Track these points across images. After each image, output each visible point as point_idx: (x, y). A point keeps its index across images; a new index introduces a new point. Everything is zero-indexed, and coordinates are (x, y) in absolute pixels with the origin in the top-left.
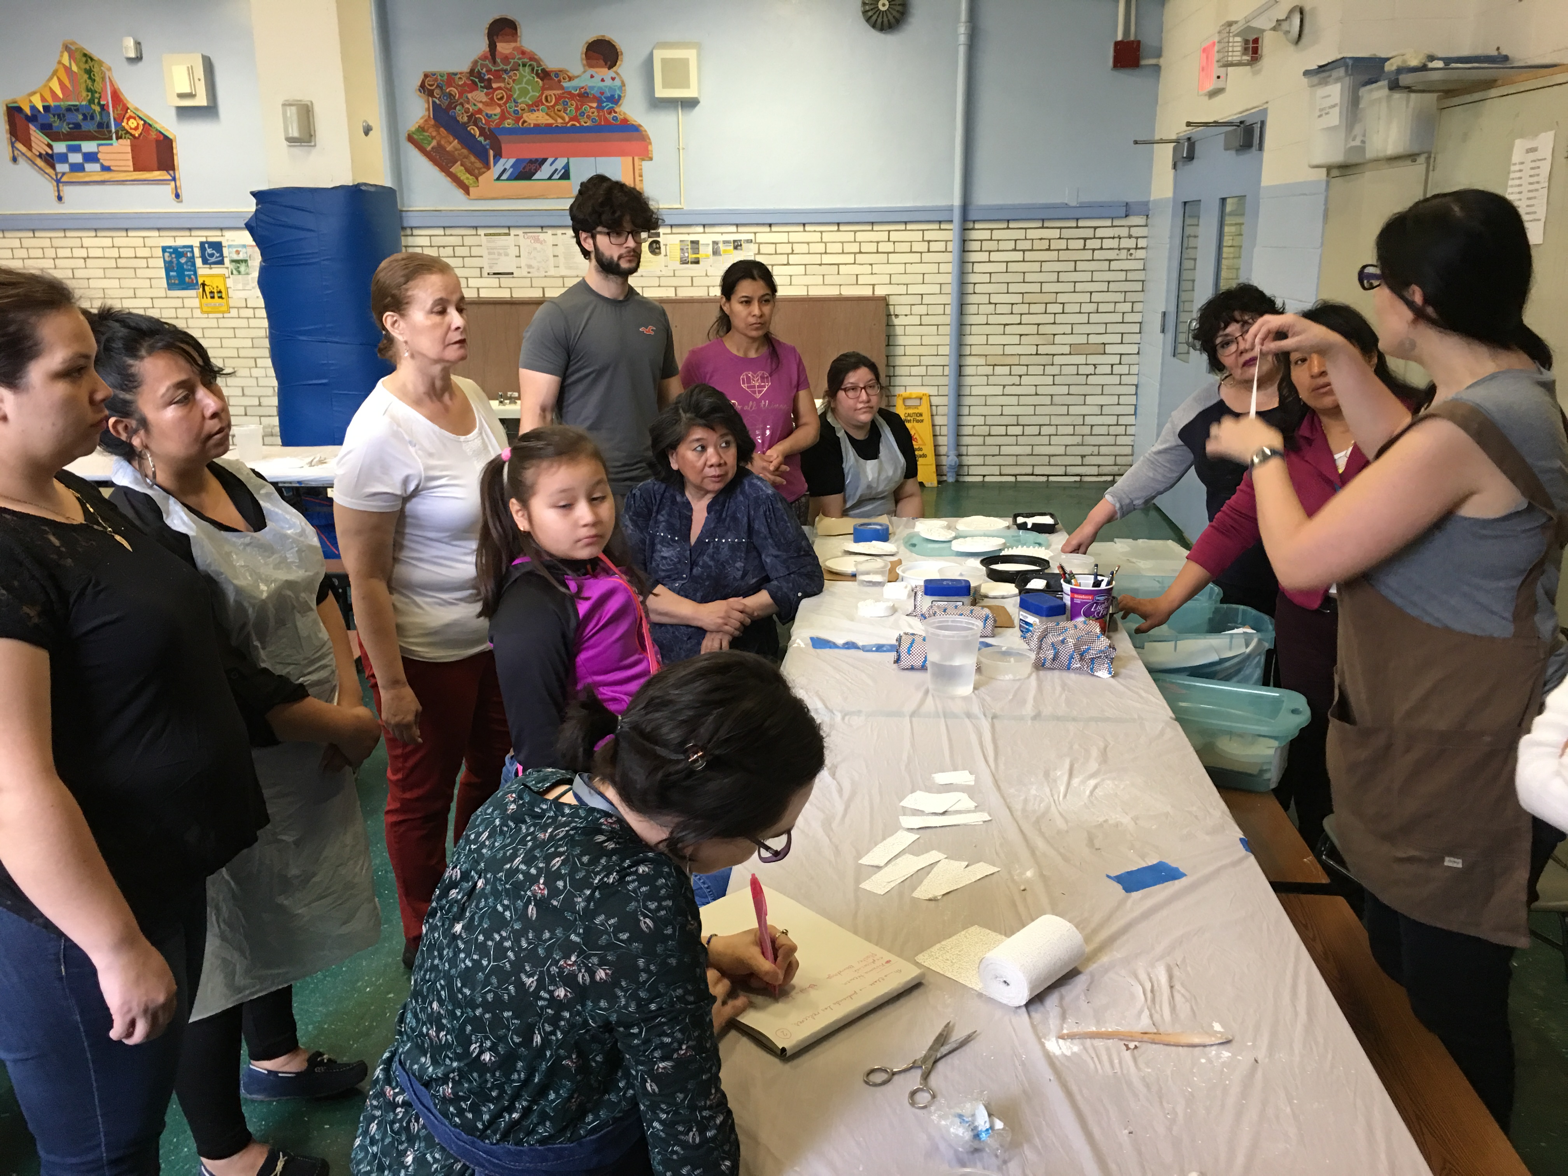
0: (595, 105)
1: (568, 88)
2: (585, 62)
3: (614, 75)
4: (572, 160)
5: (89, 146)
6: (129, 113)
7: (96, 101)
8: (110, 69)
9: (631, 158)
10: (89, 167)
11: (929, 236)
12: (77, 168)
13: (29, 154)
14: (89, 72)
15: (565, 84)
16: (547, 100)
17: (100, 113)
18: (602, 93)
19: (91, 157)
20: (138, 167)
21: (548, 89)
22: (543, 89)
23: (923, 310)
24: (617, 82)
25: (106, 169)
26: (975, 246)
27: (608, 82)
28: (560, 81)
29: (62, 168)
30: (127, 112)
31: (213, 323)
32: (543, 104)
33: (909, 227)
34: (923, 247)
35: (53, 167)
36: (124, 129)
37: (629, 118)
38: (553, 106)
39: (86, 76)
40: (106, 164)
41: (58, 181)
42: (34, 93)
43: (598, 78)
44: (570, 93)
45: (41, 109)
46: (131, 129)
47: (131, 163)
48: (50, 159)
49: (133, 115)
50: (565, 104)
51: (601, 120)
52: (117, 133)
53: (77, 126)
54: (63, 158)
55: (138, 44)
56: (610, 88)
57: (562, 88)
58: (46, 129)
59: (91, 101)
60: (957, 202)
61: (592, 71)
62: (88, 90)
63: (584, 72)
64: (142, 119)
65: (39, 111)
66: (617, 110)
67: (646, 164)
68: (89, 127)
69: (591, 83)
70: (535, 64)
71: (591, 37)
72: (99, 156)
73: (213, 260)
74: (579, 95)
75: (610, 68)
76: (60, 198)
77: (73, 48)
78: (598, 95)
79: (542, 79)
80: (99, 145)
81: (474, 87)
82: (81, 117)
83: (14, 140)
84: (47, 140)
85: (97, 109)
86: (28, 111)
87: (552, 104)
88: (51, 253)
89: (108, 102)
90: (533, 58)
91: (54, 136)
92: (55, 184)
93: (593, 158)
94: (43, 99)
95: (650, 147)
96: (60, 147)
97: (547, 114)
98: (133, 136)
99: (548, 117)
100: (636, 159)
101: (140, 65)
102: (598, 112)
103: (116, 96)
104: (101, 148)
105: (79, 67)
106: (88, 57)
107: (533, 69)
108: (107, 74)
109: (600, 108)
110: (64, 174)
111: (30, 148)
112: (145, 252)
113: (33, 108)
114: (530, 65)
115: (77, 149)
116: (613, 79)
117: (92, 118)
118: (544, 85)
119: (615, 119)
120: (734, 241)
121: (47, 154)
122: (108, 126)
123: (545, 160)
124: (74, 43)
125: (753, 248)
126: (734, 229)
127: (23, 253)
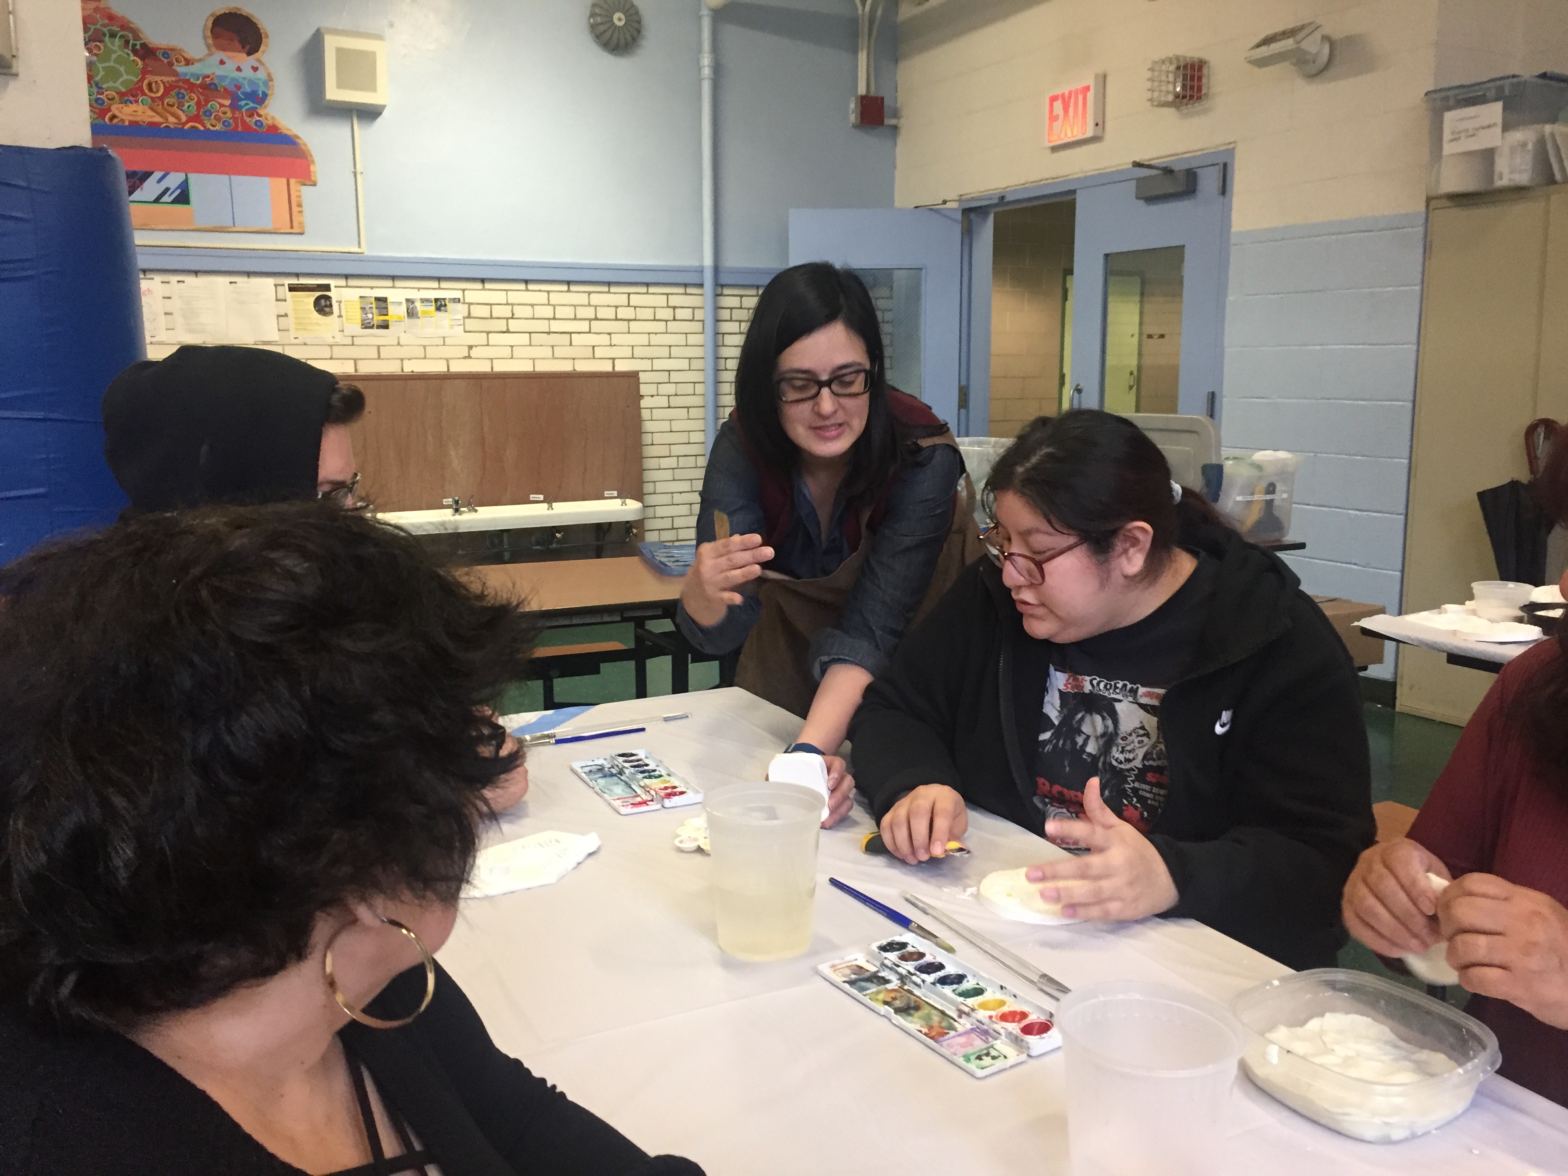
0: (227, 102)
1: (186, 74)
2: (210, 41)
3: (256, 64)
4: (193, 178)
9: (284, 180)
11: (674, 301)
15: (181, 69)
16: (151, 90)
18: (238, 87)
21: (153, 73)
22: (144, 72)
23: (670, 389)
24: (261, 74)
26: (725, 314)
27: (247, 73)
28: (171, 64)
32: (144, 94)
33: (652, 290)
34: (667, 314)
37: (280, 126)
38: (162, 98)
43: (230, 65)
44: (187, 81)
50: (182, 97)
51: (237, 126)
56: (251, 82)
57: (176, 74)
60: (708, 261)
61: (220, 55)
63: (210, 54)
66: (261, 112)
67: (306, 191)
69: (220, 71)
70: (130, 35)
71: (221, 8)
74: (201, 86)
75: (249, 54)
78: (232, 88)
79: (142, 58)
87: (159, 94)
90: (125, 26)
93: (225, 178)
95: (312, 168)
97: (152, 109)
99: (153, 114)
100: (293, 181)
102: (233, 113)
107: (127, 42)
109: (234, 107)
114: (121, 37)
116: (255, 69)
118: (145, 66)
119: (259, 124)
120: (436, 300)
123: (147, 175)
125: (460, 310)
126: (435, 284)
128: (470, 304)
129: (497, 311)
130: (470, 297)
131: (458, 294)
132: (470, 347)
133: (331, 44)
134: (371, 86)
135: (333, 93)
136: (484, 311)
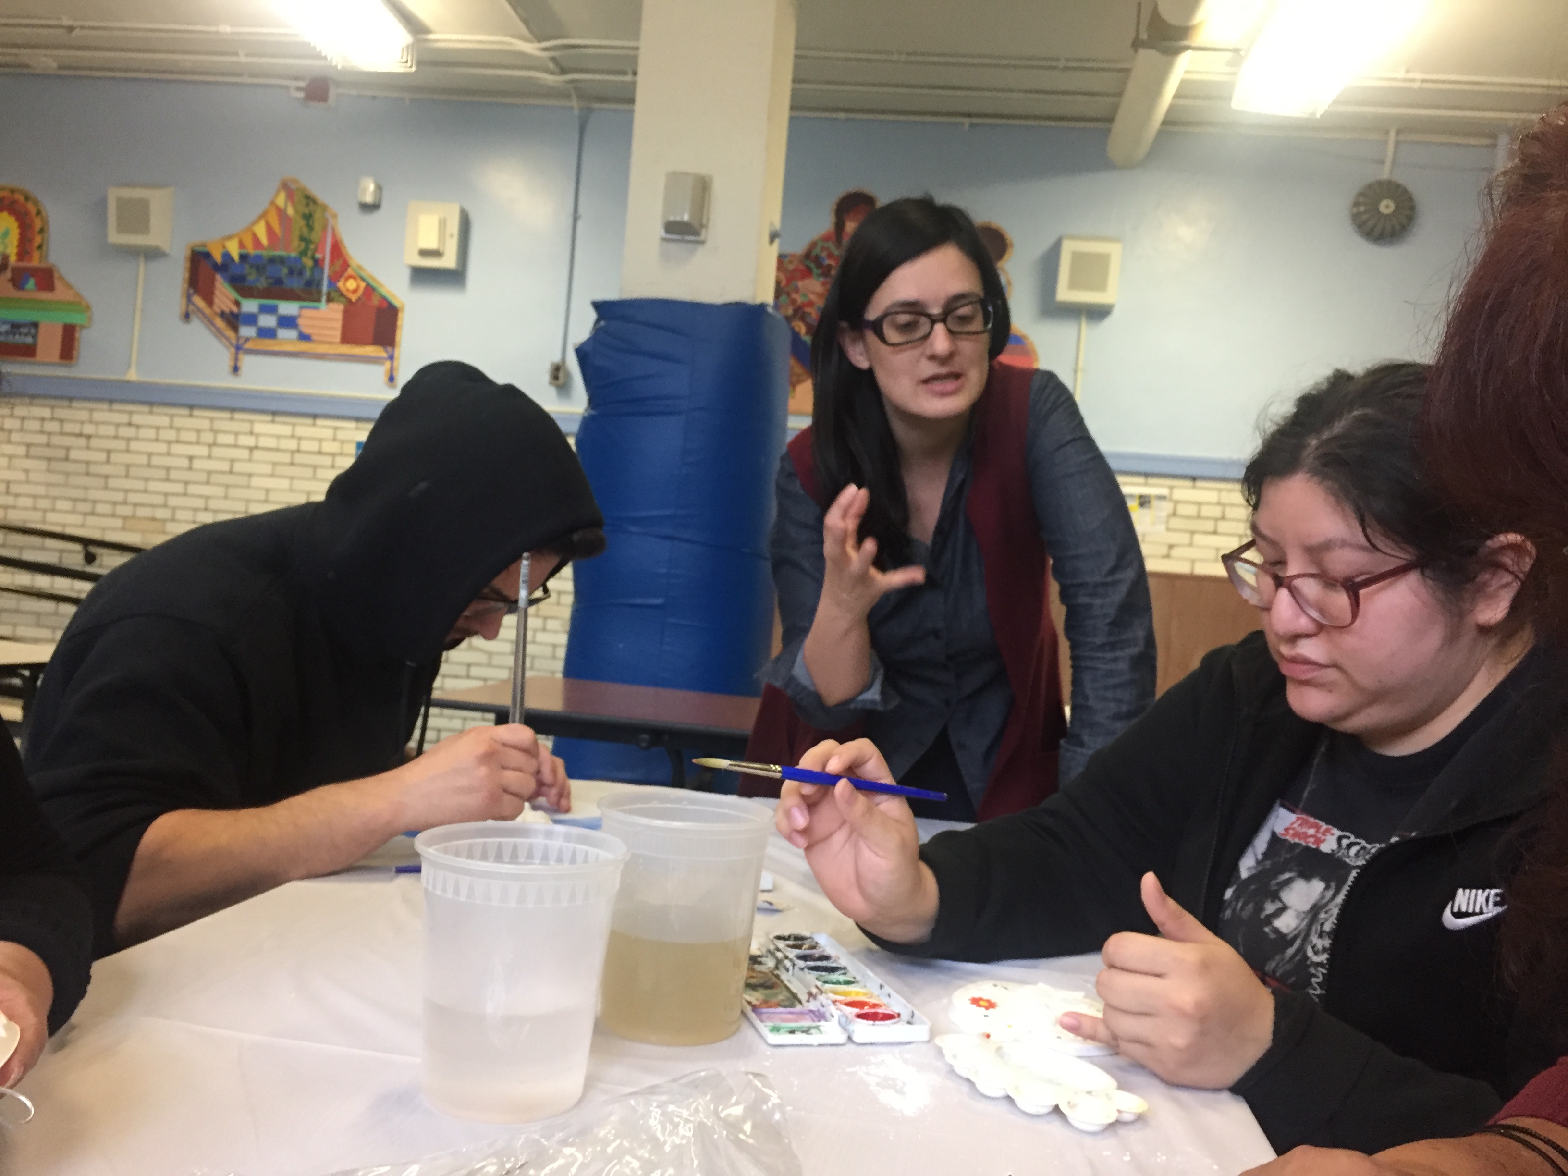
5: (287, 308)
6: (350, 271)
7: (310, 253)
8: (335, 216)
10: (285, 334)
12: (267, 333)
13: (207, 311)
14: (308, 218)
17: (312, 269)
19: (288, 322)
20: (348, 337)
25: (304, 337)
29: (247, 331)
30: (346, 270)
35: (235, 329)
36: (338, 290)
39: (302, 222)
40: (306, 331)
41: (238, 348)
42: (230, 238)
45: (236, 257)
46: (348, 290)
47: (339, 333)
48: (234, 320)
49: (354, 274)
52: (329, 294)
53: (279, 281)
54: (251, 319)
55: (379, 188)
58: (239, 284)
59: (304, 253)
62: (302, 239)
64: (363, 279)
65: (233, 260)
68: (296, 284)
72: (300, 321)
76: (236, 369)
77: (293, 187)
80: (301, 308)
81: (807, 273)
82: (285, 271)
83: (191, 291)
84: (234, 295)
85: (308, 262)
86: (218, 258)
88: (208, 437)
89: (324, 258)
91: (247, 292)
92: (233, 350)
94: (241, 245)
96: (250, 306)
98: (349, 301)
101: (376, 215)
103: (337, 250)
104: (306, 313)
105: (296, 211)
106: (309, 199)
108: (331, 221)
110: (247, 339)
111: (210, 302)
112: (332, 447)
113: (227, 256)
115: (272, 310)
117: (301, 273)
120: (1141, 497)
121: (232, 313)
122: (319, 284)
124: (295, 181)
125: (1166, 508)
126: (1141, 480)
127: (171, 435)
128: (1177, 502)
129: (1206, 511)
130: (1178, 494)
131: (1164, 491)
132: (1171, 547)
133: (1068, 248)
134: (1101, 286)
135: (1065, 294)
136: (1191, 510)
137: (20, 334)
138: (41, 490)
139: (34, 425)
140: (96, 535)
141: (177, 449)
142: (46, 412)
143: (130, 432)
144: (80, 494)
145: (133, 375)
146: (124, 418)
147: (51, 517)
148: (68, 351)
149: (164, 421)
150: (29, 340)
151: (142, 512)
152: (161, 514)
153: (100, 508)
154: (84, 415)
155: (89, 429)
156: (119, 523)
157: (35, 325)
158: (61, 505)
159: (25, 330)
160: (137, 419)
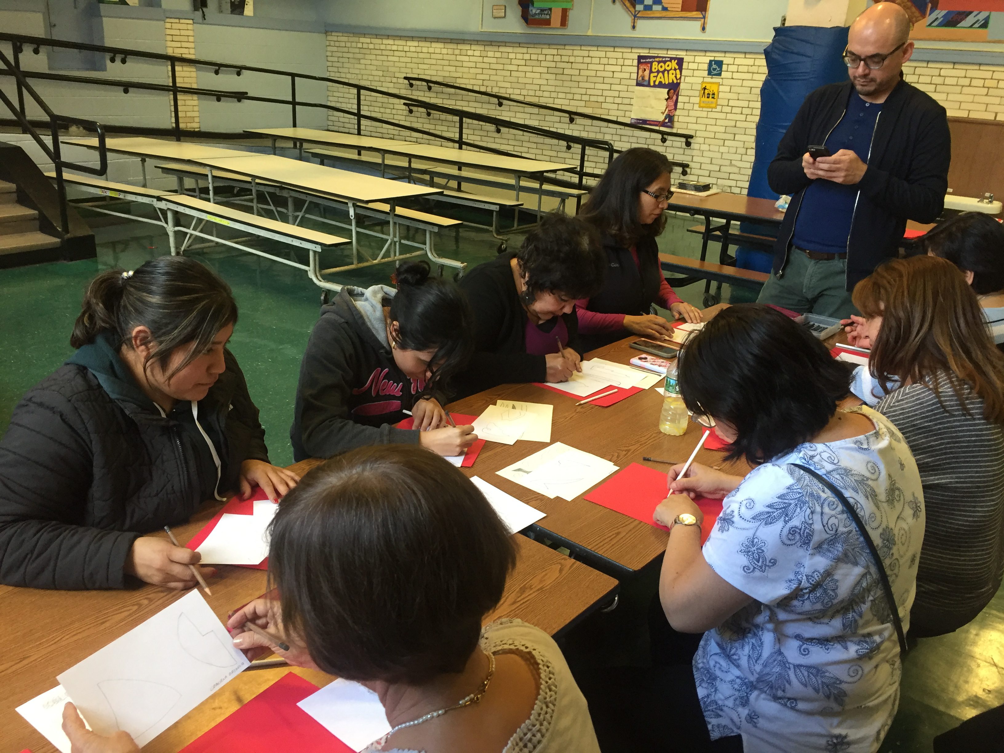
4: (993, 14)
10: (655, 8)
12: (648, 8)
19: (658, 1)
20: (683, 9)
25: (665, 9)
29: (639, 7)
31: (704, 114)
35: (634, 7)
40: (666, 6)
41: (635, 16)
47: (680, 6)
48: (634, 2)
54: (641, 1)
72: (663, 1)
73: (715, 72)
76: (634, 27)
88: (620, 62)
92: (633, 17)
110: (639, 11)
123: (971, 12)
127: (604, 61)
137: (544, 14)
138: (553, 89)
139: (549, 58)
140: (574, 110)
141: (608, 68)
142: (555, 52)
143: (587, 60)
144: (567, 90)
145: (590, 33)
146: (586, 53)
147: (557, 101)
148: (564, 22)
149: (602, 54)
150: (548, 17)
151: (593, 98)
152: (601, 99)
153: (577, 97)
154: (570, 53)
155: (572, 59)
156: (583, 104)
157: (550, 9)
158: (561, 95)
159: (546, 12)
160: (592, 54)
